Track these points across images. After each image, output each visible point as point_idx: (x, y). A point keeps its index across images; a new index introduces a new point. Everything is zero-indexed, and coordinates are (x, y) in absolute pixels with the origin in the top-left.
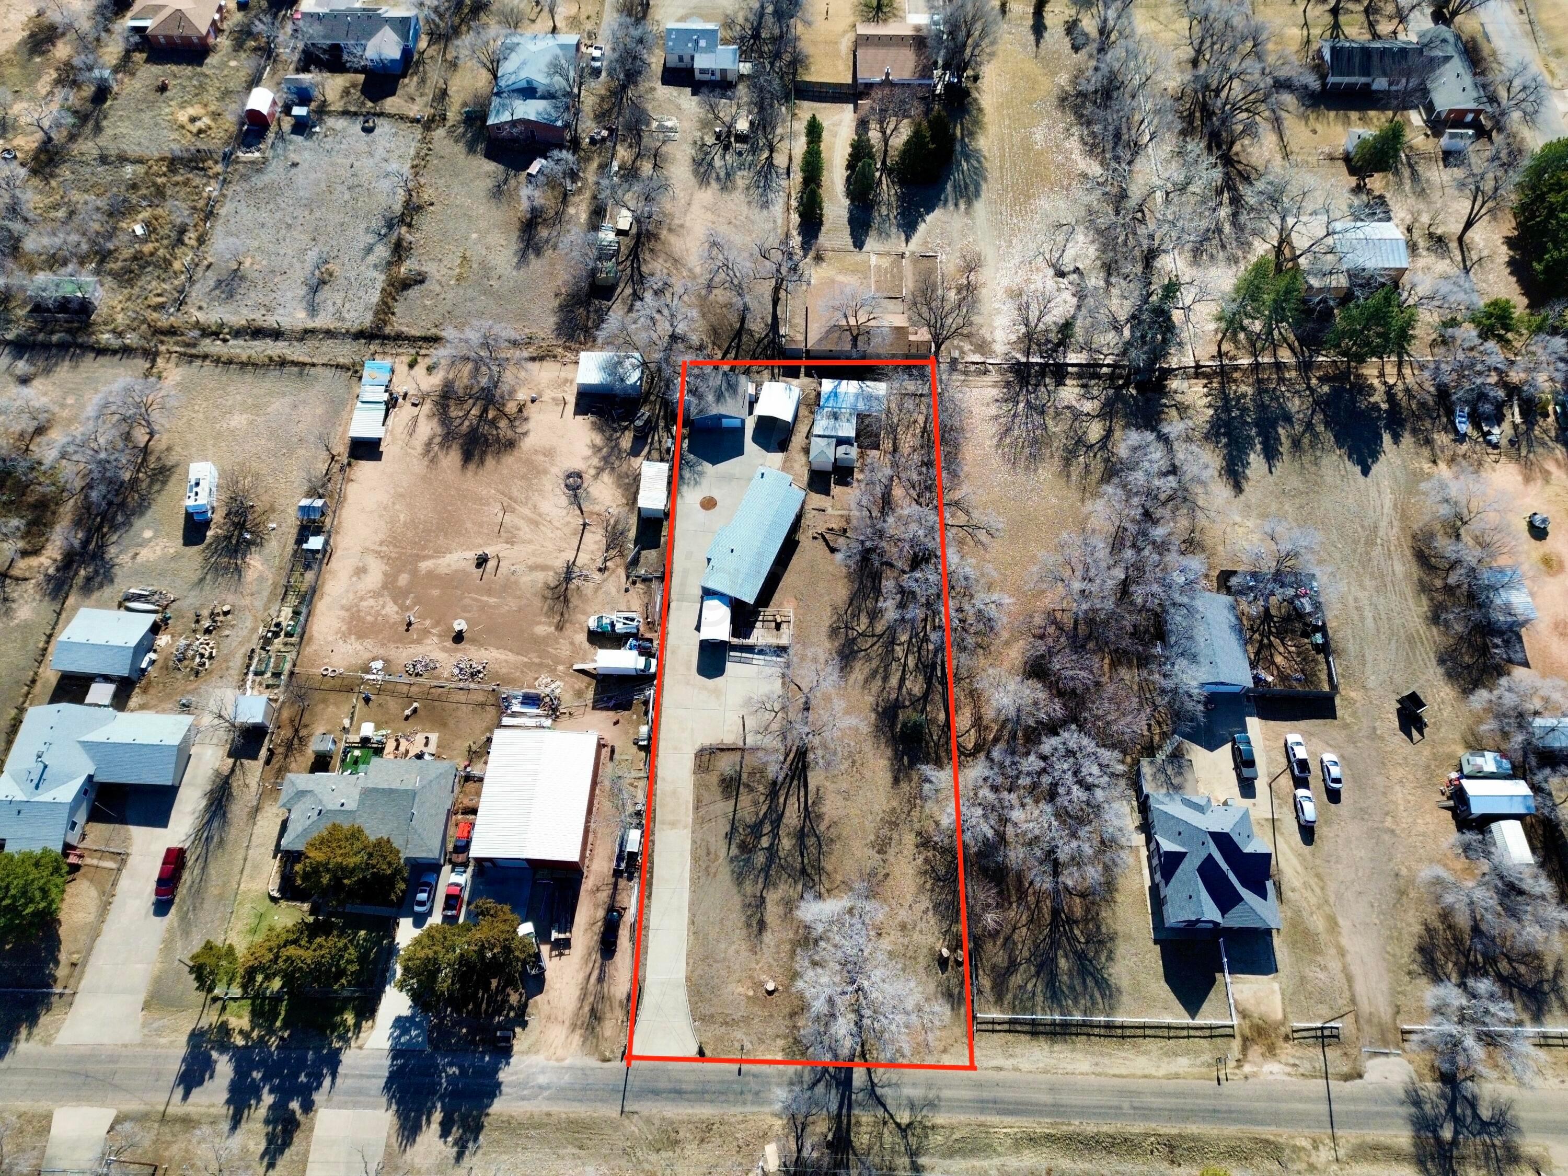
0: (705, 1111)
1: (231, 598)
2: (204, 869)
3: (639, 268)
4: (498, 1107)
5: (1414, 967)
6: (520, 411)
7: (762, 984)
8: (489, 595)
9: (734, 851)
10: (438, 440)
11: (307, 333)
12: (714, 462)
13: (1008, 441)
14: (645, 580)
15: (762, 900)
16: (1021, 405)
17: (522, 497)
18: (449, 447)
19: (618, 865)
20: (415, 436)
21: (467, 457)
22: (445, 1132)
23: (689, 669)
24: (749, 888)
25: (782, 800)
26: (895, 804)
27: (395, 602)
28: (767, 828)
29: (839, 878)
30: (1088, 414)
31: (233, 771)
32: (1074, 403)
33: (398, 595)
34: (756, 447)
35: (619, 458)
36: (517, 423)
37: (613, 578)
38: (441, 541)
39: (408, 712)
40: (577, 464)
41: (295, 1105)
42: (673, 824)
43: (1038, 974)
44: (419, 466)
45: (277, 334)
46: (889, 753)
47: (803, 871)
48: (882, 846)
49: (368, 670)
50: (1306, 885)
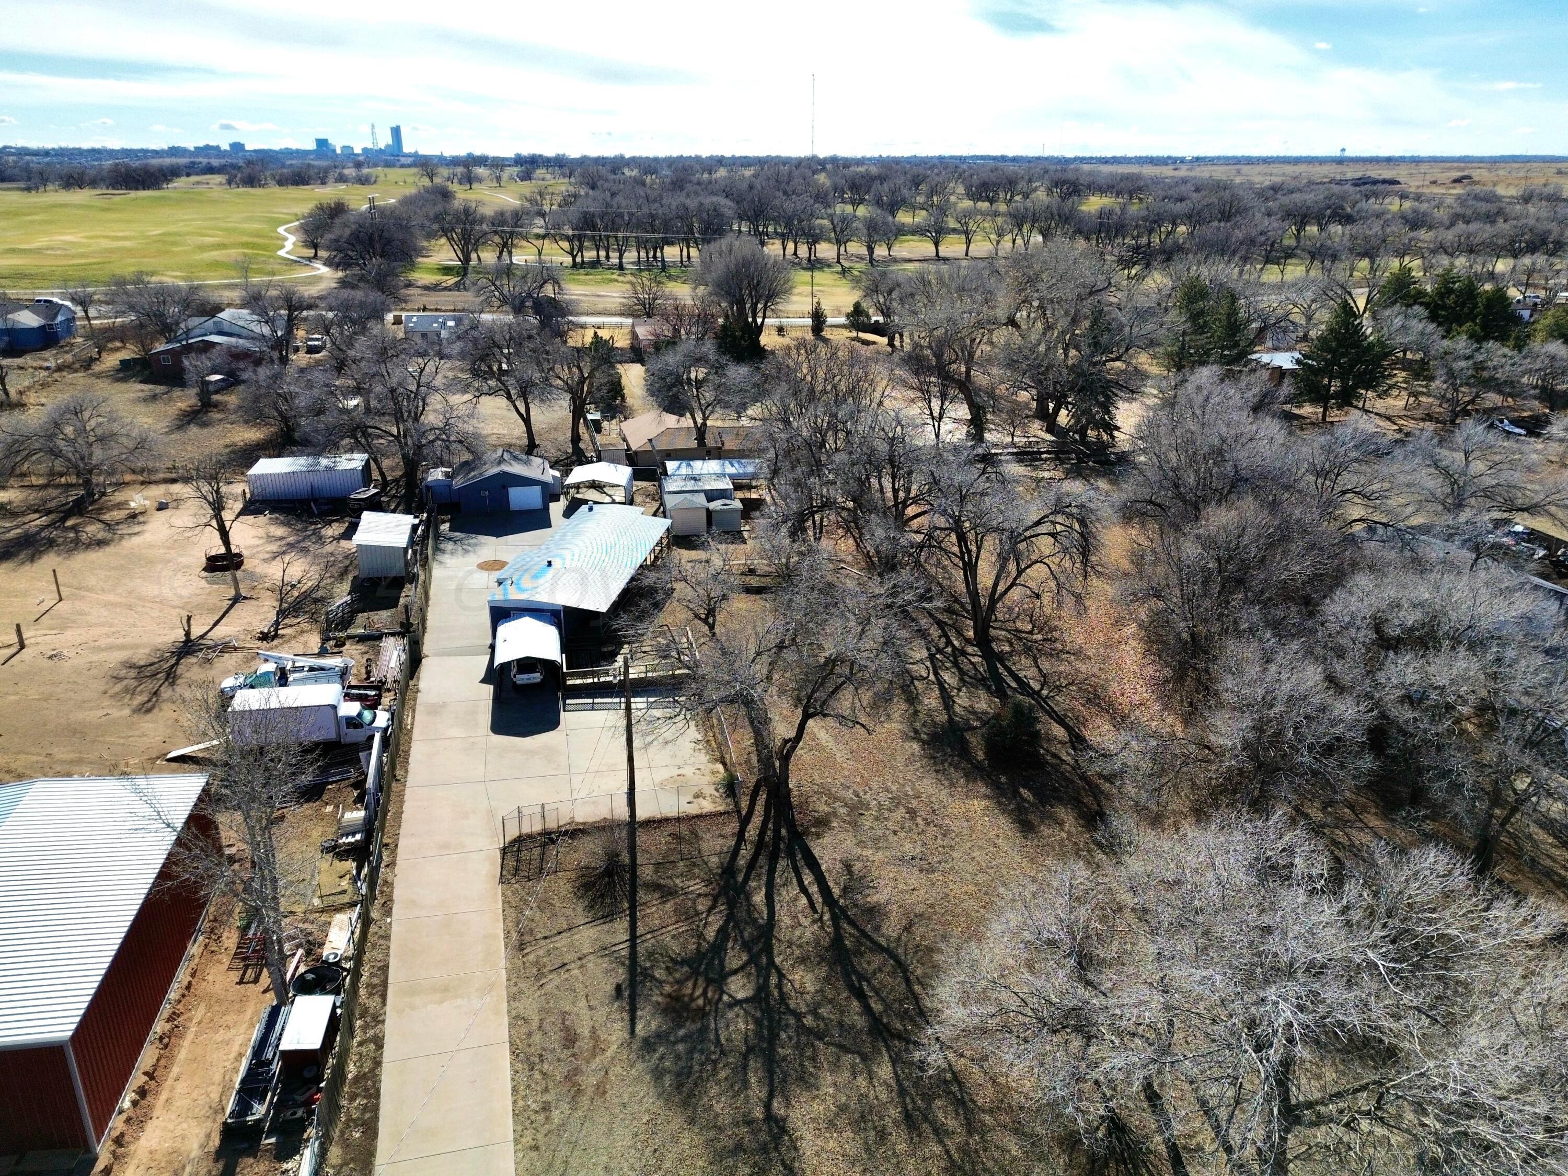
9: (651, 1023)
15: (777, 1126)
19: (243, 1107)
24: (721, 1105)
25: (759, 898)
28: (734, 958)
47: (879, 1031)
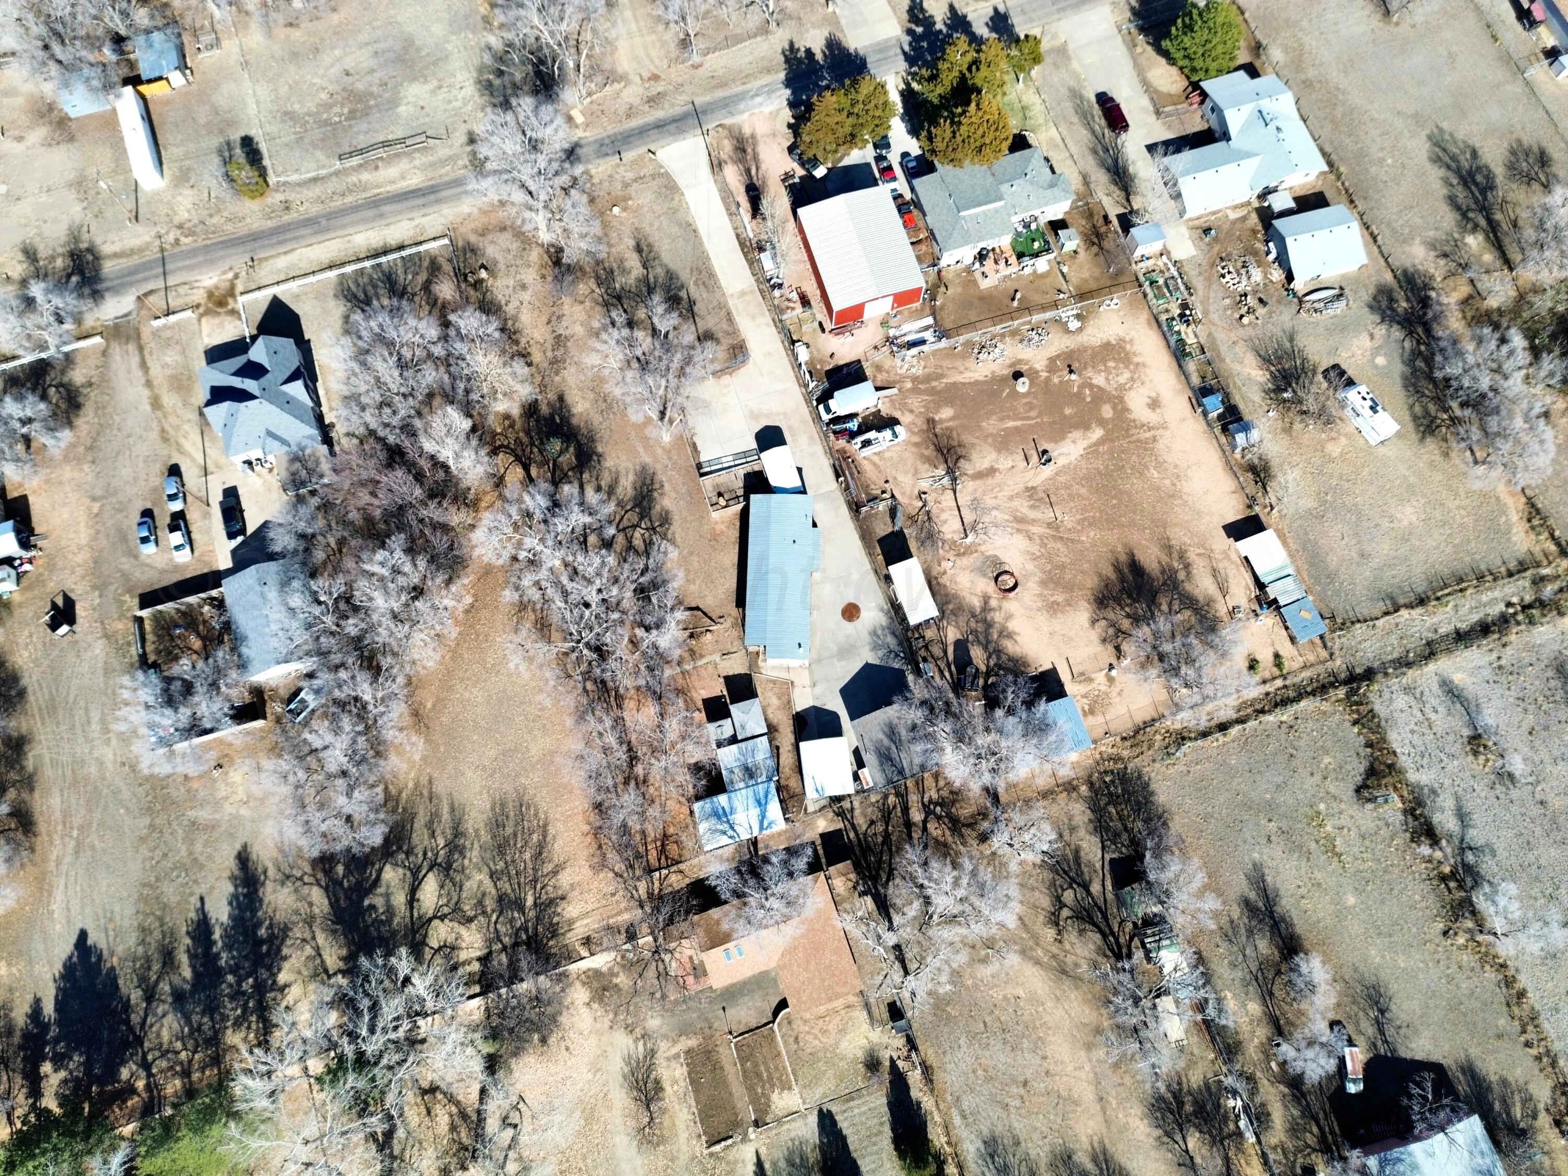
0: (635, 123)
1: (1250, 332)
2: (1093, 132)
3: (1104, 936)
4: (782, 75)
5: (85, 391)
6: (1118, 648)
7: (624, 210)
8: (1016, 428)
9: (683, 294)
10: (1181, 575)
11: (1430, 651)
12: (867, 666)
13: (535, 837)
14: (874, 498)
15: (645, 266)
16: (530, 901)
17: (1051, 544)
18: (1163, 572)
20: (1209, 570)
21: (1135, 567)
22: (809, 52)
23: (790, 428)
24: (659, 271)
26: (557, 379)
27: (1099, 388)
29: (588, 304)
30: (442, 918)
31: (1128, 200)
32: (463, 931)
33: (1100, 396)
34: (830, 707)
35: (974, 632)
36: (1111, 631)
37: (908, 490)
38: (1099, 464)
39: (1018, 295)
40: (1012, 604)
41: (919, 30)
42: (743, 294)
43: (405, 288)
44: (1178, 537)
45: (1462, 638)
46: (575, 421)
47: (619, 298)
48: (559, 341)
49: (1078, 317)
50: (178, 428)
